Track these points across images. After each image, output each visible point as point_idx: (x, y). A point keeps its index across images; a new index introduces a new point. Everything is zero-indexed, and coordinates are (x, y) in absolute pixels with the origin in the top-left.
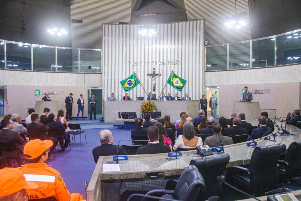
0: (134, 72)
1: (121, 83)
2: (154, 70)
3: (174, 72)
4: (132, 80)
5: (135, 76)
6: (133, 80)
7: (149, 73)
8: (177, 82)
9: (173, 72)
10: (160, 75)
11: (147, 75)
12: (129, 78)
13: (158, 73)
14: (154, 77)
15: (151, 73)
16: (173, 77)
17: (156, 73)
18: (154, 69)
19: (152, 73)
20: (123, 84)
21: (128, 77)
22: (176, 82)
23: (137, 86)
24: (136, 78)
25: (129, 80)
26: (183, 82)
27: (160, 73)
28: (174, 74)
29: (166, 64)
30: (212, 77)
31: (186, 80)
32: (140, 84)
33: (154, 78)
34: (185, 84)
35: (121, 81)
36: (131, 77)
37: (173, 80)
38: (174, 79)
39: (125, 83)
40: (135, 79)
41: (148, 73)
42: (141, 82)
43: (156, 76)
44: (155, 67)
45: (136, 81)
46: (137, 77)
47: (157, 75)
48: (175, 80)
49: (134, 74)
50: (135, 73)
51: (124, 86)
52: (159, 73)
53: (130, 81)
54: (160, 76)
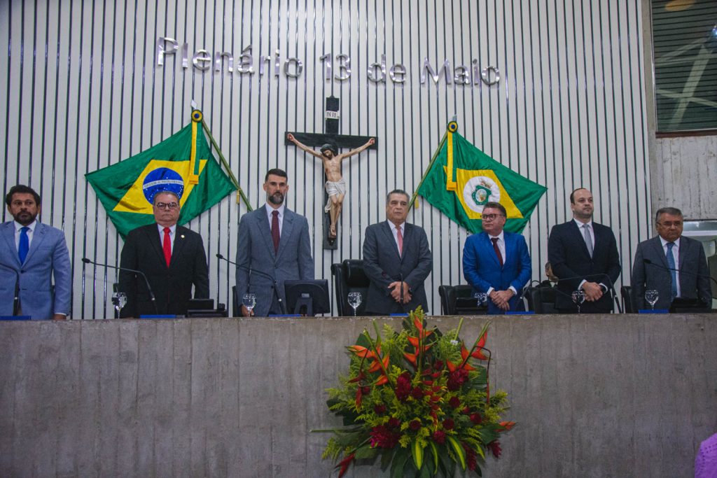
0: (197, 116)
1: (96, 186)
2: (336, 109)
3: (461, 133)
4: (179, 167)
5: (201, 137)
6: (187, 172)
7: (300, 130)
8: (482, 192)
9: (452, 127)
10: (375, 147)
11: (288, 142)
12: (156, 153)
13: (355, 133)
14: (336, 154)
15: (310, 130)
16: (459, 163)
17: (345, 132)
18: (333, 104)
19: (319, 131)
20: (112, 190)
21: (146, 146)
22: (474, 195)
23: (215, 211)
24: (211, 158)
25: (155, 165)
26: (522, 193)
27: (373, 134)
28: (460, 143)
29: (407, 79)
30: (703, 168)
31: (542, 183)
32: (234, 196)
33: (335, 161)
34: (532, 208)
35: (93, 168)
36: (175, 147)
37: (454, 179)
38: (462, 173)
39: (128, 187)
40: (203, 163)
41: (291, 129)
42: (243, 186)
43: (346, 152)
44: (337, 95)
45: (205, 177)
46: (219, 151)
47: (354, 142)
48: (467, 179)
49: (195, 126)
50: (202, 124)
51: (119, 208)
52: (363, 134)
53: (163, 173)
54: (373, 154)
